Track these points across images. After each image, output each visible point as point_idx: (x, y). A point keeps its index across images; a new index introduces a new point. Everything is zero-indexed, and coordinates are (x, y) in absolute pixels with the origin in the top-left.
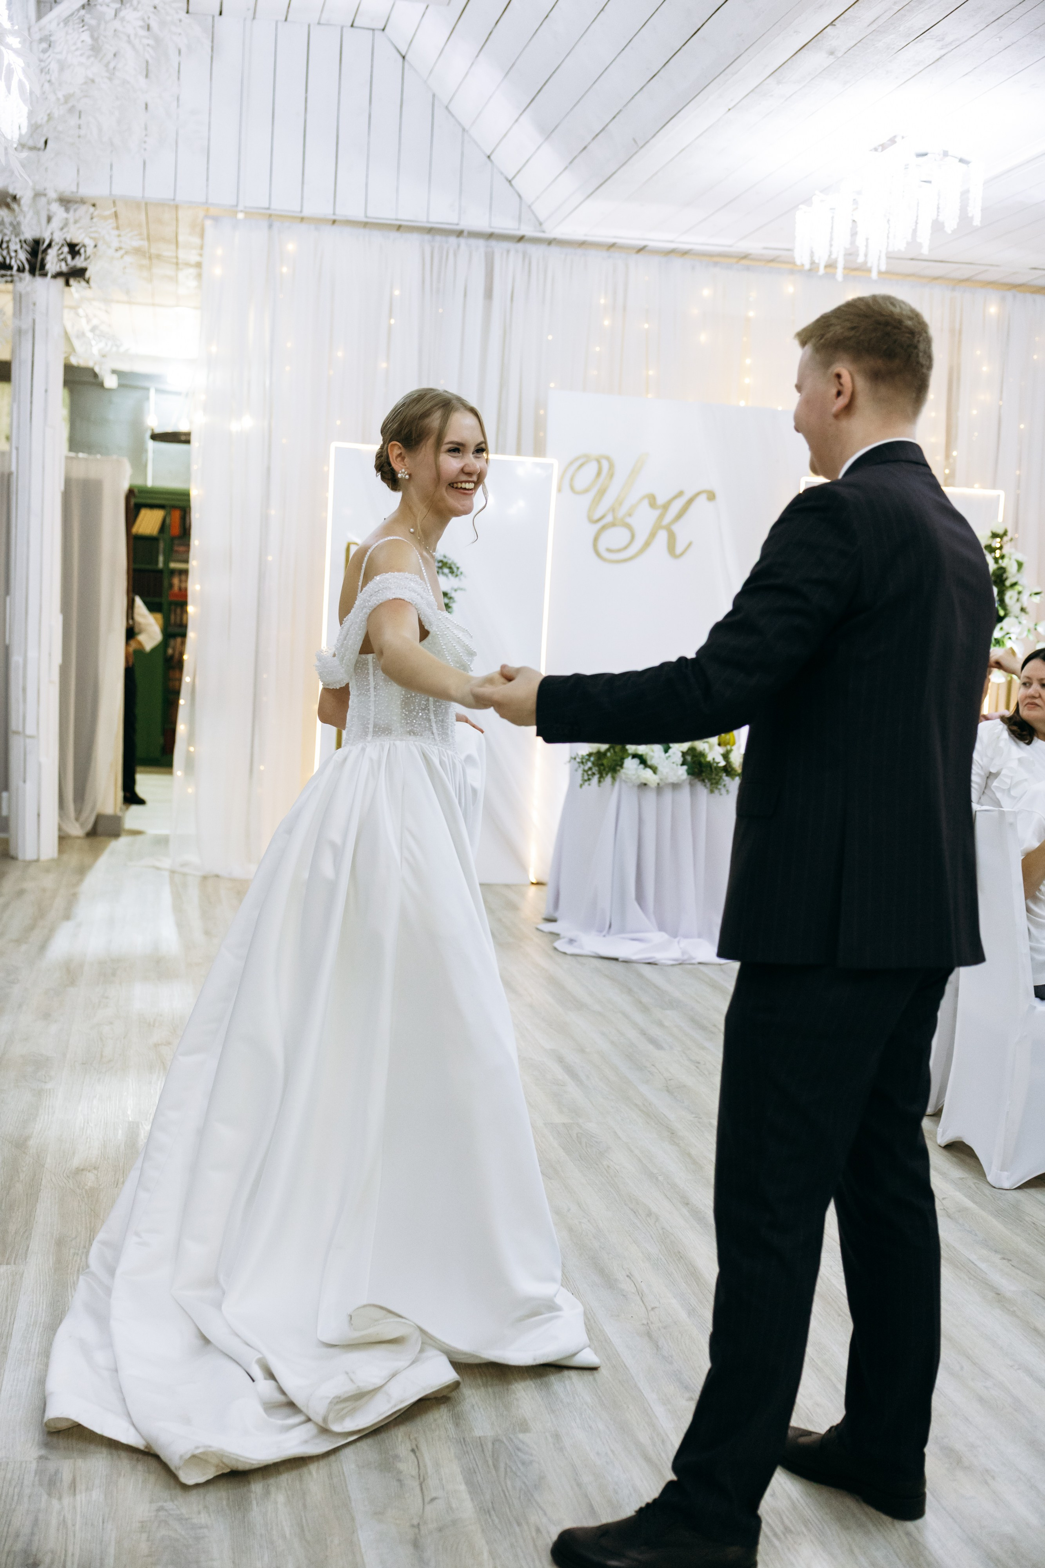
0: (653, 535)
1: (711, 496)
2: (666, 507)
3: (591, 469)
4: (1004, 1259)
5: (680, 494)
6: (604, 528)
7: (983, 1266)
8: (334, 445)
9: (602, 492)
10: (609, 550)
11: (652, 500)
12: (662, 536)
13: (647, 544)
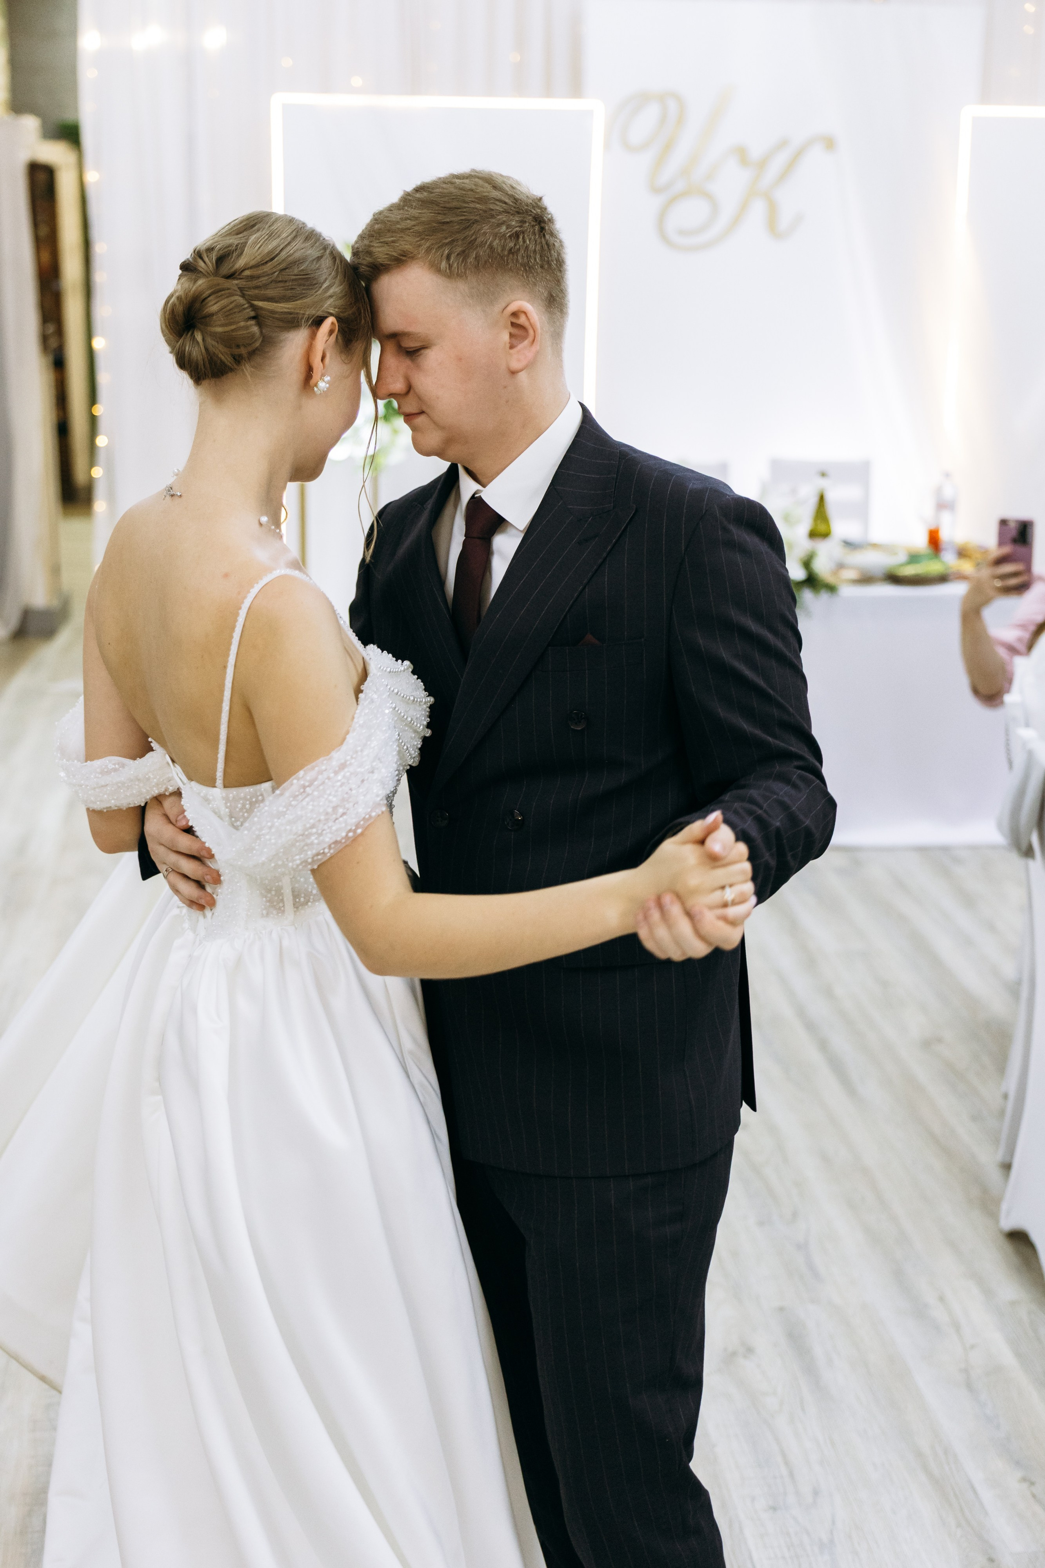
0: (744, 207)
1: (830, 143)
2: (762, 164)
3: (651, 114)
4: (1024, 1480)
5: (783, 144)
6: (673, 200)
7: (987, 1495)
8: (279, 101)
9: (668, 148)
10: (683, 233)
11: (741, 154)
12: (758, 209)
13: (737, 220)
